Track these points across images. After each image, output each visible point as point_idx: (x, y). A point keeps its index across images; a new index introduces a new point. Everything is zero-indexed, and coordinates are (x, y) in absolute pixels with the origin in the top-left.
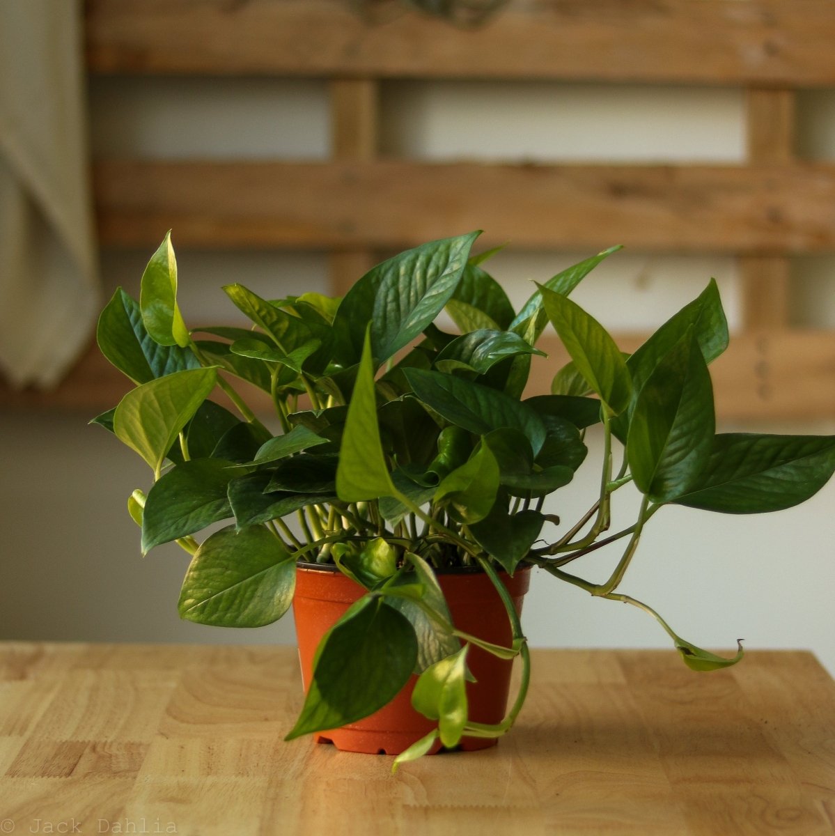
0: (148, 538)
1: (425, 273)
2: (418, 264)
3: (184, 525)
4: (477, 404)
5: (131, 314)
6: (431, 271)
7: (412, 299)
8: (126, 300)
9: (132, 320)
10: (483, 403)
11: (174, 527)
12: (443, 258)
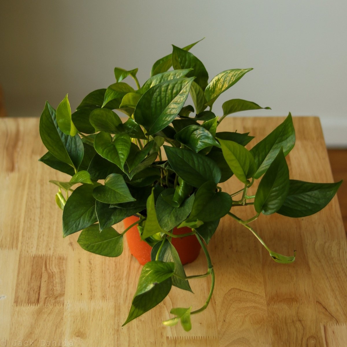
0: (65, 230)
1: (172, 92)
2: (169, 88)
3: (79, 224)
4: (194, 163)
5: (52, 115)
6: (175, 91)
7: (167, 102)
8: (50, 108)
9: (53, 117)
10: (196, 162)
11: (75, 224)
12: (179, 87)
